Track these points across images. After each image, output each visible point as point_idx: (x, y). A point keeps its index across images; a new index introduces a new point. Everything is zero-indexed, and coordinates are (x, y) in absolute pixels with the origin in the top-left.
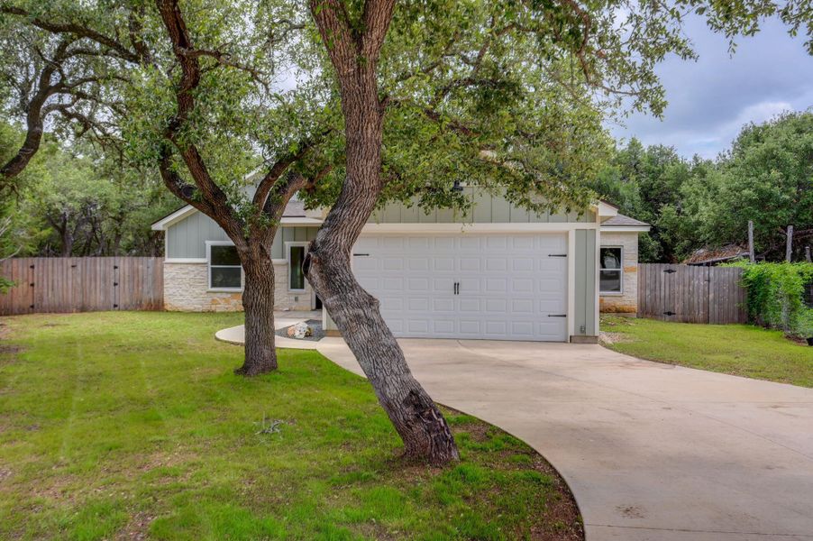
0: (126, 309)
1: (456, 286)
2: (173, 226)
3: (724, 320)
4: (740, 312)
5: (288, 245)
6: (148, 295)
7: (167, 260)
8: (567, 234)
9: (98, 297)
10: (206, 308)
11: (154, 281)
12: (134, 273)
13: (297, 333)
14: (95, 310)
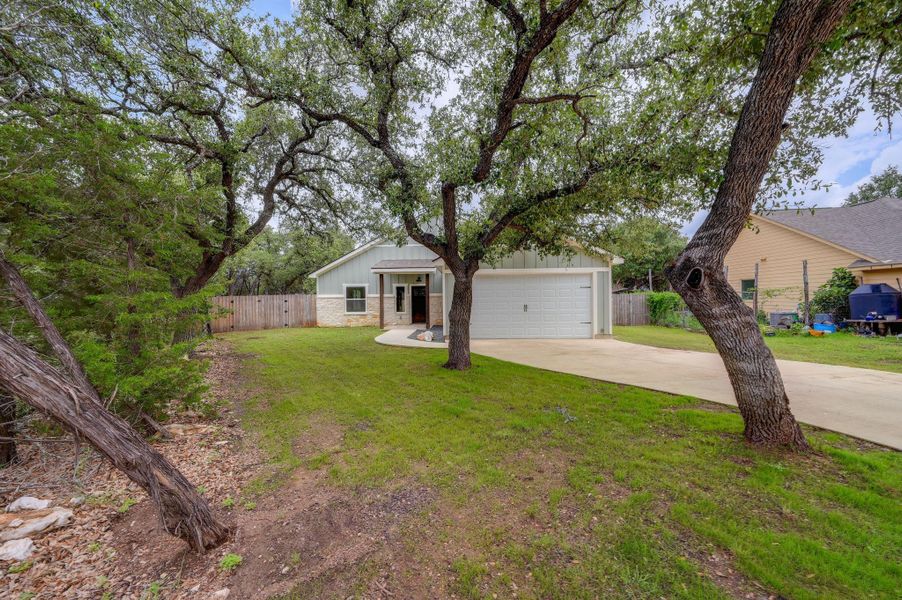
0: (293, 326)
1: (526, 307)
2: (321, 276)
3: (638, 323)
4: (646, 318)
5: (395, 285)
6: (306, 317)
7: (318, 296)
8: (591, 275)
9: (275, 320)
10: (344, 324)
11: (310, 309)
12: (298, 304)
13: (426, 338)
14: (274, 327)
